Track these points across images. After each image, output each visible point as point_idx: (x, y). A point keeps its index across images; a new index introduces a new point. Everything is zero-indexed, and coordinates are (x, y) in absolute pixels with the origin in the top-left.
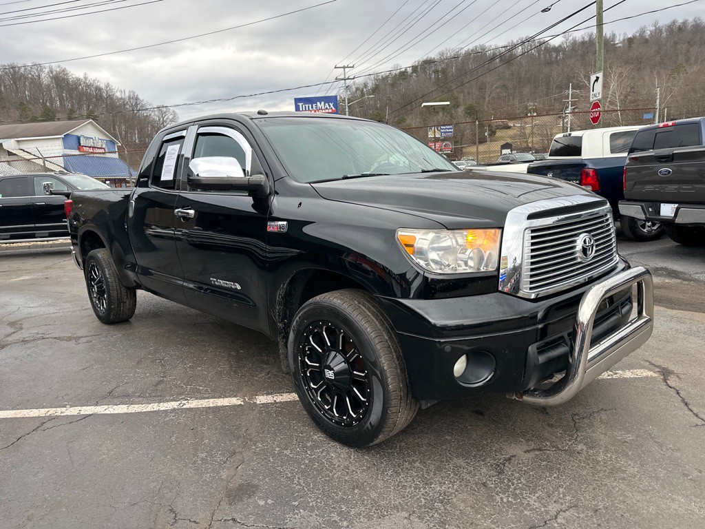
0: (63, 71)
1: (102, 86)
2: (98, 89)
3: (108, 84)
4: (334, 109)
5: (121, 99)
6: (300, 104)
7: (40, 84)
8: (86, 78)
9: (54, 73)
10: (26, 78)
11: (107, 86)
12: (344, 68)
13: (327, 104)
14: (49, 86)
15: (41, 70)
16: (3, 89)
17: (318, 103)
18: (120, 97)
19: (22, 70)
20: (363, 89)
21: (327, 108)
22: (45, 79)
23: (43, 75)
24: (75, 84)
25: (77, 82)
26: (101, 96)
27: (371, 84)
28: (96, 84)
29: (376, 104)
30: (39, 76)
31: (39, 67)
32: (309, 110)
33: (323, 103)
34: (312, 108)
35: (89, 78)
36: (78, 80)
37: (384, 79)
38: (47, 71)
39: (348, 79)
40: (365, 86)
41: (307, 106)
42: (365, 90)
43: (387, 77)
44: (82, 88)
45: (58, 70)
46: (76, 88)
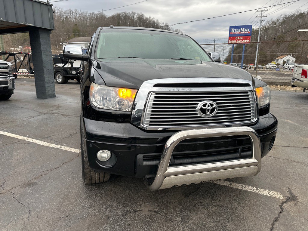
0: (142, 15)
1: (155, 21)
2: (154, 22)
3: (158, 20)
4: (249, 31)
5: (162, 26)
6: (232, 29)
7: (133, 20)
8: (150, 18)
9: (139, 15)
10: (129, 18)
11: (157, 21)
12: (262, 11)
13: (246, 29)
14: (136, 21)
15: (134, 15)
16: (121, 22)
17: (242, 29)
18: (161, 26)
19: (128, 15)
20: (276, 22)
21: (245, 31)
22: (135, 17)
23: (135, 16)
24: (146, 20)
25: (147, 19)
26: (154, 25)
27: (281, 20)
28: (154, 20)
29: (282, 30)
30: (133, 17)
31: (134, 13)
32: (236, 32)
33: (244, 28)
34: (238, 31)
35: (151, 18)
36: (147, 18)
37: (290, 17)
38: (136, 15)
39: (263, 17)
40: (278, 20)
41: (235, 30)
42: (277, 23)
43: (292, 16)
44: (148, 22)
45: (140, 14)
46: (146, 22)
